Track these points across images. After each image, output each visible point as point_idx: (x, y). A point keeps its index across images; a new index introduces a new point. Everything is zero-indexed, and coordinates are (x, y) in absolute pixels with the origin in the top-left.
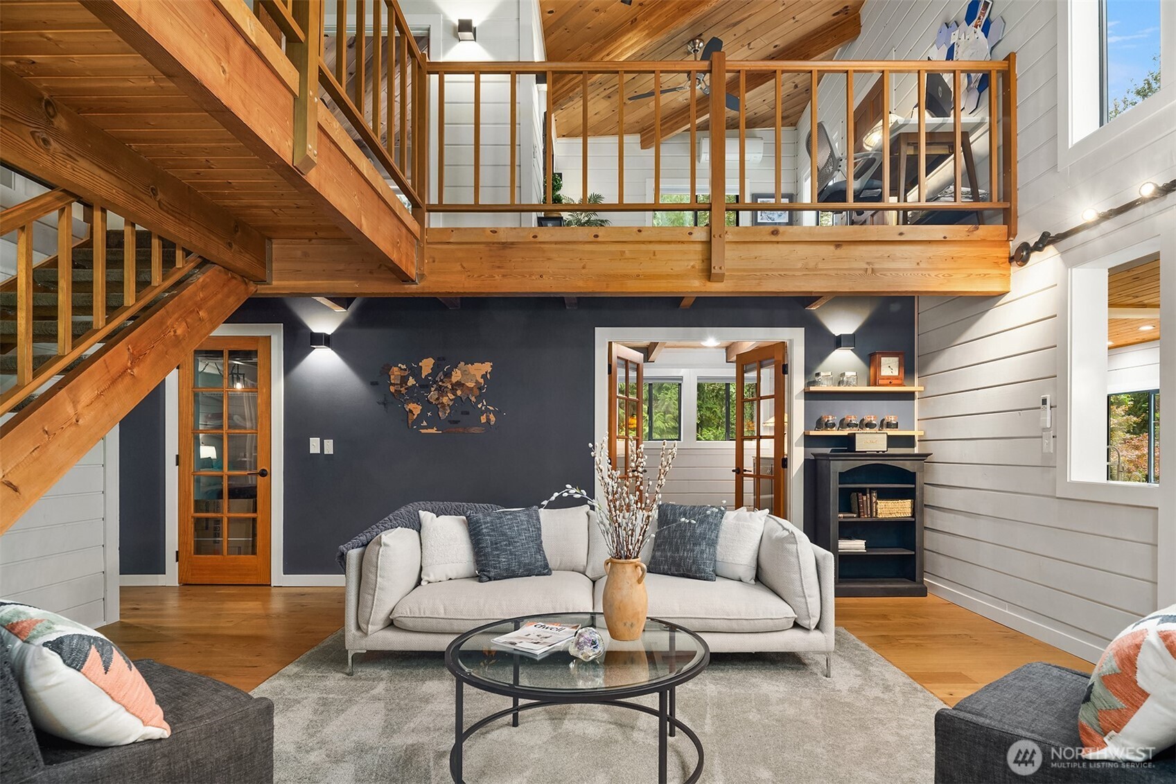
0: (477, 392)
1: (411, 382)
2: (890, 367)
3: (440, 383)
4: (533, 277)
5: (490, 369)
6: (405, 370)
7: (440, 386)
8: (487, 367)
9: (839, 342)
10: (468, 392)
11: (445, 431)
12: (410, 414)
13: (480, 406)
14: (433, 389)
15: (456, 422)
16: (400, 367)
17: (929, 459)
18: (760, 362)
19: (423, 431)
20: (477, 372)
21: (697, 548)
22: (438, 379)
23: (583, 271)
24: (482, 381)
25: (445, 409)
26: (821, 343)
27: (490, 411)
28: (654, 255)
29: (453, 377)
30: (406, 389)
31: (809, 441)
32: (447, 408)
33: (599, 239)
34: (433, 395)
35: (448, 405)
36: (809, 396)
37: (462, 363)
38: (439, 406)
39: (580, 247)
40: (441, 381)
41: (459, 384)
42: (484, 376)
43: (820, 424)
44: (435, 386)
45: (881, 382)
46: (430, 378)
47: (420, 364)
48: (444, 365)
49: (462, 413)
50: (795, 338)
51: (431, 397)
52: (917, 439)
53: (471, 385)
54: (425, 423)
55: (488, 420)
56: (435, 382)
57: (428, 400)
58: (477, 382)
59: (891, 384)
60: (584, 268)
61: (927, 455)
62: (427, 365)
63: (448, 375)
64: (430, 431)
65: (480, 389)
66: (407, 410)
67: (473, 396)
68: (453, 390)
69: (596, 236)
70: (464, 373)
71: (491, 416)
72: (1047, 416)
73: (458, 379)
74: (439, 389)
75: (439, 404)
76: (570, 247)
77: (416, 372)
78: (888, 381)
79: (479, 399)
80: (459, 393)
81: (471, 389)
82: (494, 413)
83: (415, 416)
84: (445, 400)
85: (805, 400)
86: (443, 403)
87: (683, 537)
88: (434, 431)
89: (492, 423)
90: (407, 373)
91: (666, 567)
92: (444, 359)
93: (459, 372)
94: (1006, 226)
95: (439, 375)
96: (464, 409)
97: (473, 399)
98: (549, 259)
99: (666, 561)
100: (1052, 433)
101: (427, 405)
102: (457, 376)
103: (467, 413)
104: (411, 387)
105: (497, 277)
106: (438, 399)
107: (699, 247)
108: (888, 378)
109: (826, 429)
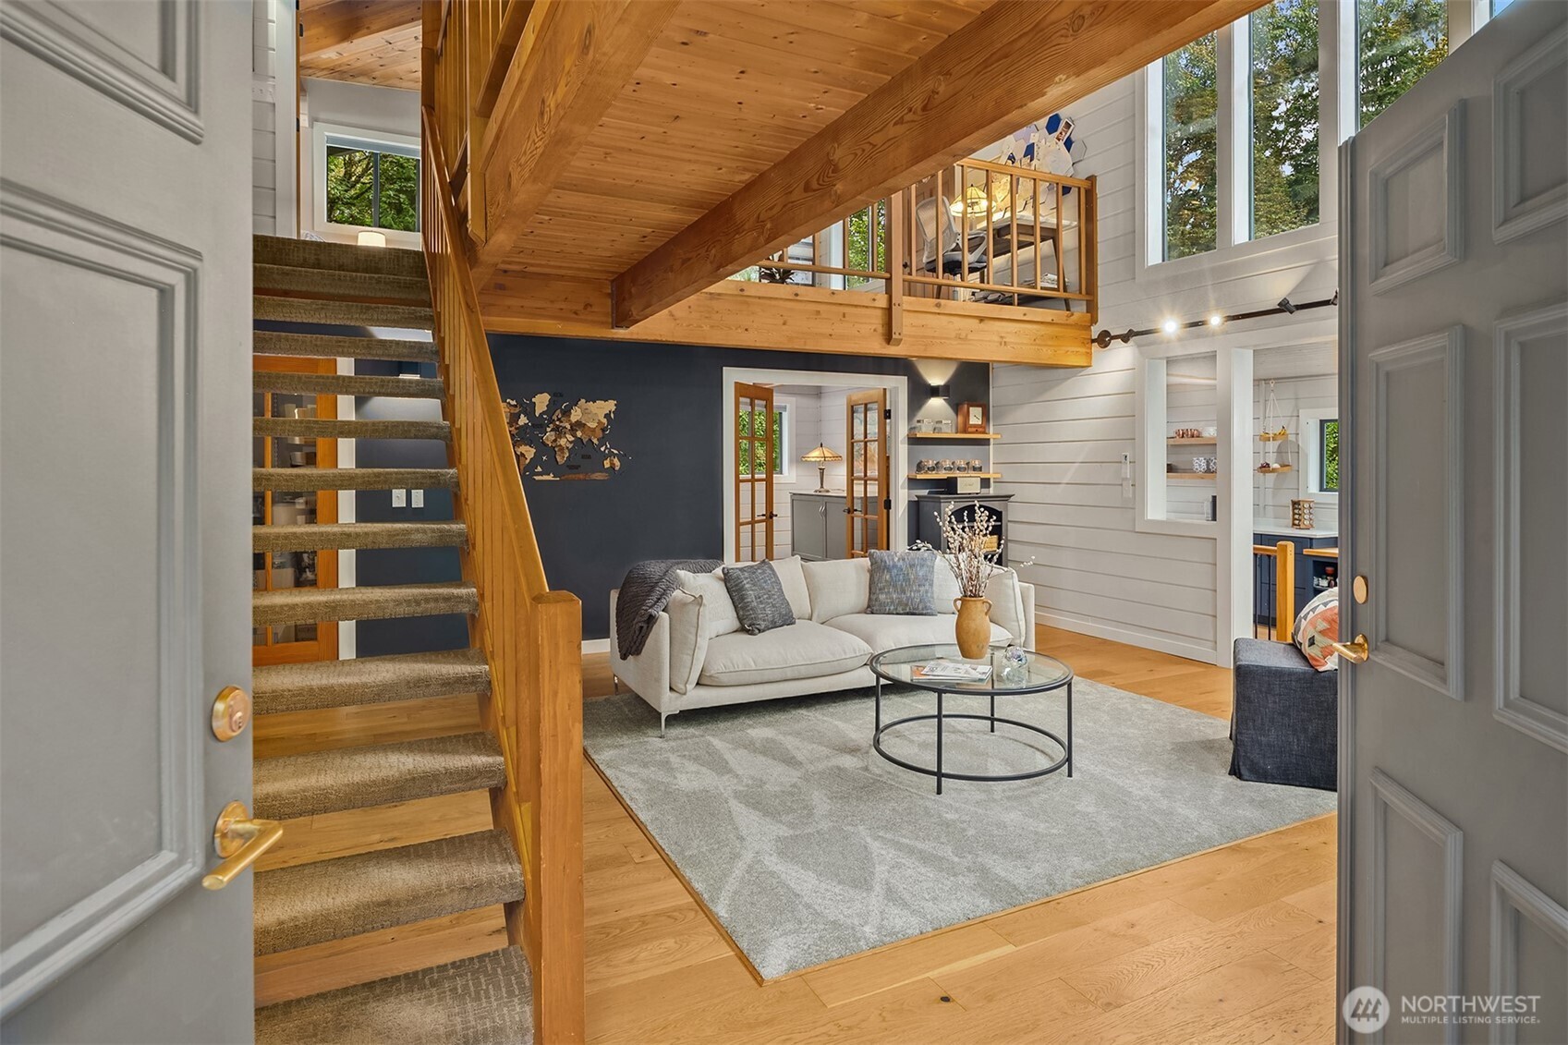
0: (600, 434)
1: (523, 420)
2: (975, 416)
3: (557, 423)
4: (739, 331)
5: (614, 408)
6: (515, 406)
7: (558, 427)
8: (610, 405)
9: (935, 391)
10: (590, 434)
11: (563, 478)
12: (521, 458)
13: (602, 449)
14: (548, 429)
15: (577, 467)
16: (509, 403)
17: (1012, 499)
18: (866, 405)
19: (537, 478)
20: (596, 412)
21: (922, 589)
22: (555, 417)
23: (784, 327)
24: (605, 421)
25: (563, 453)
26: (920, 392)
27: (615, 455)
28: (844, 317)
29: (572, 416)
30: (516, 429)
31: (913, 483)
32: (566, 451)
33: (798, 298)
34: (549, 436)
35: (567, 448)
36: (914, 441)
37: (583, 401)
38: (556, 449)
39: (781, 303)
40: (559, 420)
41: (579, 425)
42: (607, 416)
43: (920, 467)
44: (551, 425)
45: (970, 430)
46: (545, 416)
47: (533, 400)
48: (562, 401)
49: (583, 457)
50: (898, 386)
51: (547, 439)
52: (992, 481)
53: (593, 425)
54: (539, 469)
55: (612, 467)
56: (552, 421)
57: (543, 442)
58: (599, 422)
59: (977, 432)
60: (784, 324)
61: (1010, 496)
62: (542, 402)
63: (567, 413)
64: (545, 478)
65: (603, 430)
66: (519, 453)
67: (595, 437)
68: (573, 431)
69: (797, 295)
70: (585, 412)
71: (616, 461)
72: (1127, 470)
73: (579, 418)
74: (556, 429)
75: (556, 446)
76: (773, 302)
77: (529, 410)
78: (974, 429)
79: (602, 442)
80: (579, 434)
81: (593, 430)
82: (618, 456)
83: (528, 461)
84: (563, 442)
85: (909, 444)
86: (560, 445)
87: (907, 580)
88: (550, 477)
89: (617, 468)
90: (517, 410)
91: (892, 608)
92: (561, 395)
93: (579, 410)
94: (1089, 315)
95: (556, 414)
96: (585, 453)
97: (595, 441)
98: (753, 313)
99: (892, 602)
100: (1131, 483)
101: (542, 447)
102: (576, 415)
103: (589, 457)
104: (522, 426)
105: (705, 328)
106: (555, 441)
107: (879, 313)
108: (975, 426)
109: (926, 473)
